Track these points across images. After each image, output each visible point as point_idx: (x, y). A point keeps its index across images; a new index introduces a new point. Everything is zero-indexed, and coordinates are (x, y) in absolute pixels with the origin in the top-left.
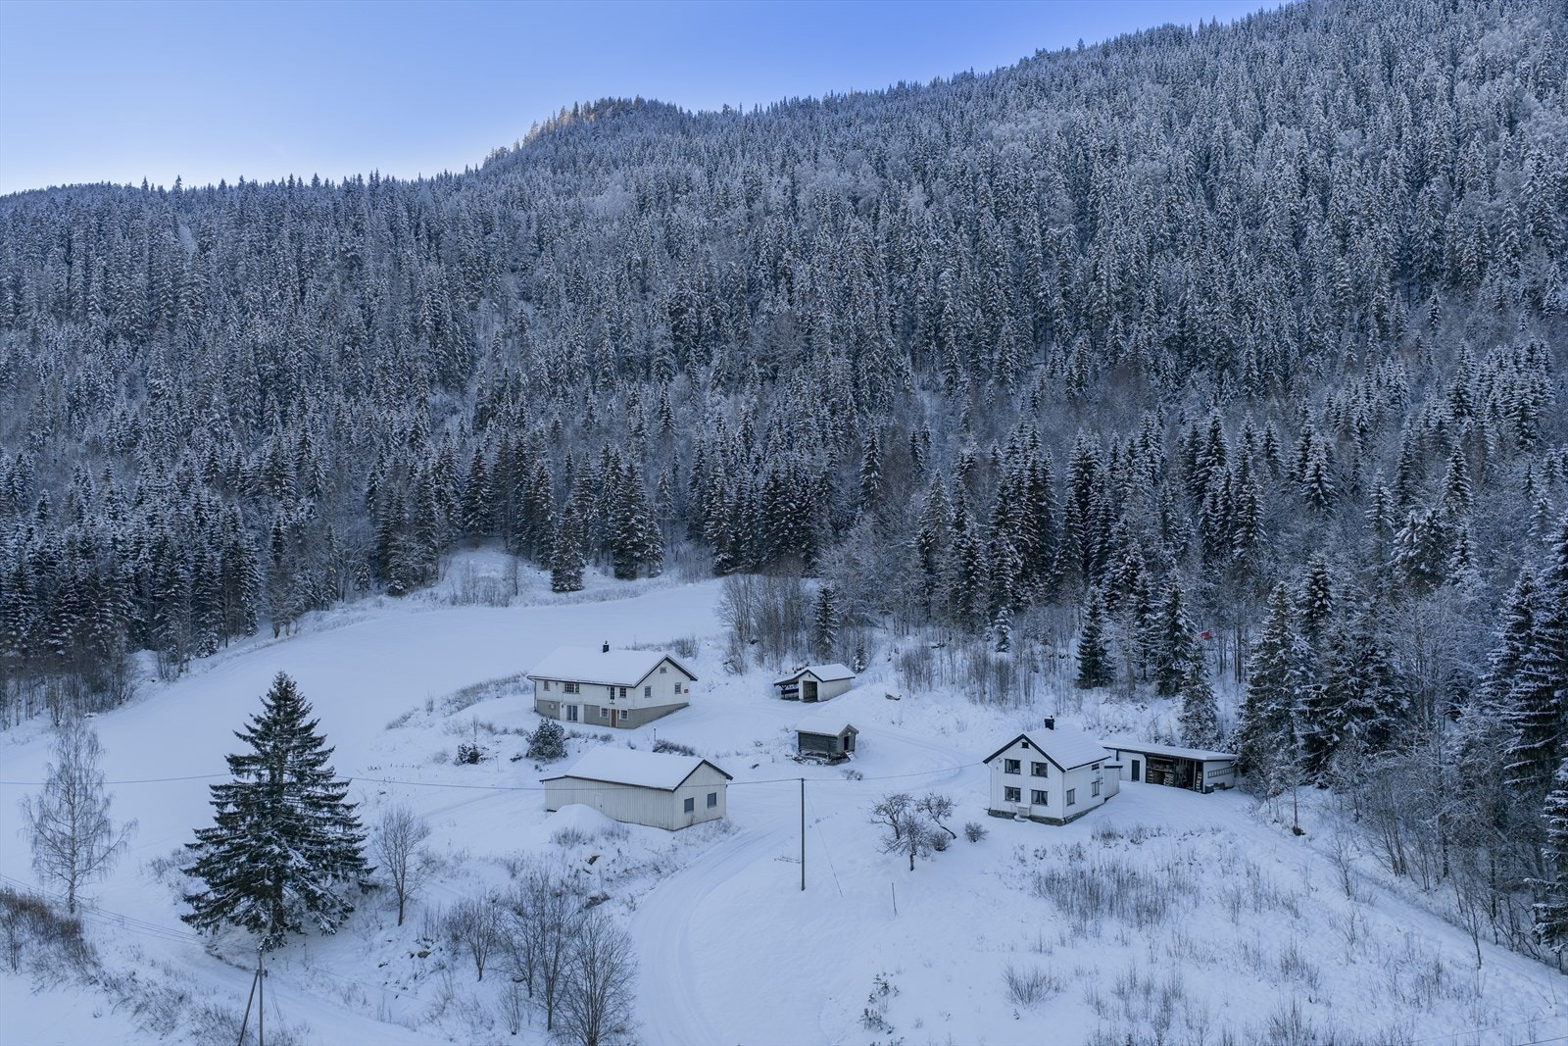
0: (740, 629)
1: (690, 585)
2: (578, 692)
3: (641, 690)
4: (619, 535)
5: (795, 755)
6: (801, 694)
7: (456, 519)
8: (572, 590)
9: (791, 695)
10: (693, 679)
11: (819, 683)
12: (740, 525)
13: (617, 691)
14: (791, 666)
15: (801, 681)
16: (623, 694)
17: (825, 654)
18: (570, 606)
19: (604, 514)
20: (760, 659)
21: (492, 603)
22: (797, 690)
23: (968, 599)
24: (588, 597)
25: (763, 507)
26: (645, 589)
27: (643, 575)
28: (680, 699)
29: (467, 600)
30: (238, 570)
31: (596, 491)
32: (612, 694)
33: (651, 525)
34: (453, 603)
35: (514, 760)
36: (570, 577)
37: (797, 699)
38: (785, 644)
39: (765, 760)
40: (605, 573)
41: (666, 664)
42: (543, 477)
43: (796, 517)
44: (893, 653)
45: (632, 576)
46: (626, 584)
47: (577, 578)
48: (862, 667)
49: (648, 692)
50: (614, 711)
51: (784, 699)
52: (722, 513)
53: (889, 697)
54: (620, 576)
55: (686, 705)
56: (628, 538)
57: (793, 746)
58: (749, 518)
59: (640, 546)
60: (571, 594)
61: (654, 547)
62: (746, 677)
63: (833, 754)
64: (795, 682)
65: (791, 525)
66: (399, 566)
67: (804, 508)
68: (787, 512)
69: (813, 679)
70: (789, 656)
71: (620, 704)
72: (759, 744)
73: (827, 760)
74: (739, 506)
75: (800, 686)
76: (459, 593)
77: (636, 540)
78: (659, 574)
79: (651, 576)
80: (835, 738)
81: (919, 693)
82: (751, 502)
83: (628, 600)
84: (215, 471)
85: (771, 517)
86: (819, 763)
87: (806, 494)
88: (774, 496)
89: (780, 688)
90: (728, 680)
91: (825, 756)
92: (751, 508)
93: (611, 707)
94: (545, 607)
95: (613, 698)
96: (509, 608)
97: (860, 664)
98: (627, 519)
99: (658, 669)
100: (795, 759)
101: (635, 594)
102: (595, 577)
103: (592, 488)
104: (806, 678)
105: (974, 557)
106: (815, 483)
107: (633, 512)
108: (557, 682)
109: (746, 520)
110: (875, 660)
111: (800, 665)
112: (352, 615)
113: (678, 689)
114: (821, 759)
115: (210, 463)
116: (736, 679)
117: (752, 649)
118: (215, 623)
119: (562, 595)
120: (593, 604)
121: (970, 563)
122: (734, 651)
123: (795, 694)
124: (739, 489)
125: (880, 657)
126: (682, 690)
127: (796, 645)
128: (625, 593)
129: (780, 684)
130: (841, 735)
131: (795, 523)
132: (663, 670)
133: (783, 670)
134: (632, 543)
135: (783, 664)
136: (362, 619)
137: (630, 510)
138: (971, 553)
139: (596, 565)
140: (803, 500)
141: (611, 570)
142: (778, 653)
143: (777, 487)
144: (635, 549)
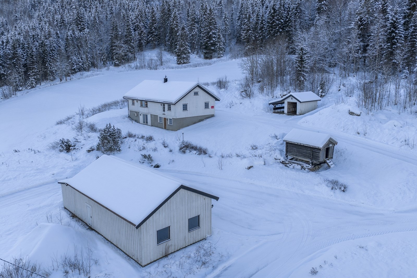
0: (252, 74)
1: (234, 60)
2: (147, 106)
3: (180, 106)
4: (205, 39)
5: (282, 159)
6: (286, 110)
7: (144, 37)
8: (184, 63)
9: (279, 110)
10: (217, 99)
11: (298, 103)
12: (258, 33)
13: (166, 106)
14: (280, 93)
15: (286, 102)
16: (169, 109)
17: (300, 86)
18: (182, 69)
19: (200, 32)
20: (262, 89)
21: (151, 68)
22: (283, 108)
23: (392, 53)
24: (191, 66)
25: (268, 22)
26: (215, 62)
27: (215, 57)
28: (208, 112)
29: (142, 67)
30: (44, 53)
31: (197, 22)
32: (164, 108)
33: (219, 35)
34: (136, 69)
35: (89, 151)
36: (184, 58)
37: (283, 112)
38: (277, 82)
39: (258, 163)
40: (200, 57)
41: (197, 90)
42: (175, 17)
43: (284, 27)
44: (342, 87)
45: (211, 58)
46: (208, 61)
47: (187, 58)
48: (323, 94)
49: (185, 107)
50: (165, 119)
51: (275, 112)
52: (249, 27)
53: (351, 113)
54: (206, 58)
55: (213, 116)
56: (209, 41)
57: (281, 151)
58: (262, 28)
59: (214, 44)
60: (184, 65)
61: (220, 45)
62: (252, 100)
63: (315, 162)
64: (282, 102)
65: (281, 30)
66: (117, 54)
67: (287, 22)
68: (279, 24)
69: (294, 101)
70: (279, 88)
71: (169, 115)
72: (255, 148)
73: (310, 167)
74: (257, 23)
75: (286, 105)
76: (138, 65)
77: (212, 42)
78: (222, 57)
79: (219, 57)
80: (319, 149)
81: (374, 111)
82: (262, 21)
83: (207, 66)
84: (63, 22)
85: (271, 27)
86: (302, 167)
87: (289, 15)
88: (273, 17)
89: (272, 106)
90: (242, 101)
91: (307, 162)
92: (262, 23)
93: (163, 116)
94: (171, 70)
95: (164, 111)
96: (158, 70)
97: (322, 92)
98: (209, 33)
99: (192, 93)
100: (283, 163)
101: (210, 64)
102: (194, 58)
103: (195, 21)
104: (290, 100)
105: (395, 28)
106: (293, 9)
107: (211, 29)
108: (137, 100)
109: (260, 29)
110: (331, 90)
111: (285, 93)
112: (96, 73)
113: (207, 105)
114: (305, 165)
115: (61, 19)
116: (247, 101)
117: (257, 85)
118: (34, 75)
119: (180, 65)
120: (191, 68)
121: (393, 32)
122: (247, 85)
123: (282, 110)
124: (257, 15)
125: (334, 89)
126: (210, 107)
127: (282, 82)
128: (205, 64)
129: (273, 104)
130: (324, 147)
131: (283, 29)
132: (196, 94)
133: (275, 95)
134: (211, 43)
135: (275, 92)
136: (97, 75)
137: (210, 28)
138: (394, 25)
139: (197, 54)
140: (287, 18)
141: (202, 56)
142: (273, 87)
143: (274, 12)
144: (211, 46)
